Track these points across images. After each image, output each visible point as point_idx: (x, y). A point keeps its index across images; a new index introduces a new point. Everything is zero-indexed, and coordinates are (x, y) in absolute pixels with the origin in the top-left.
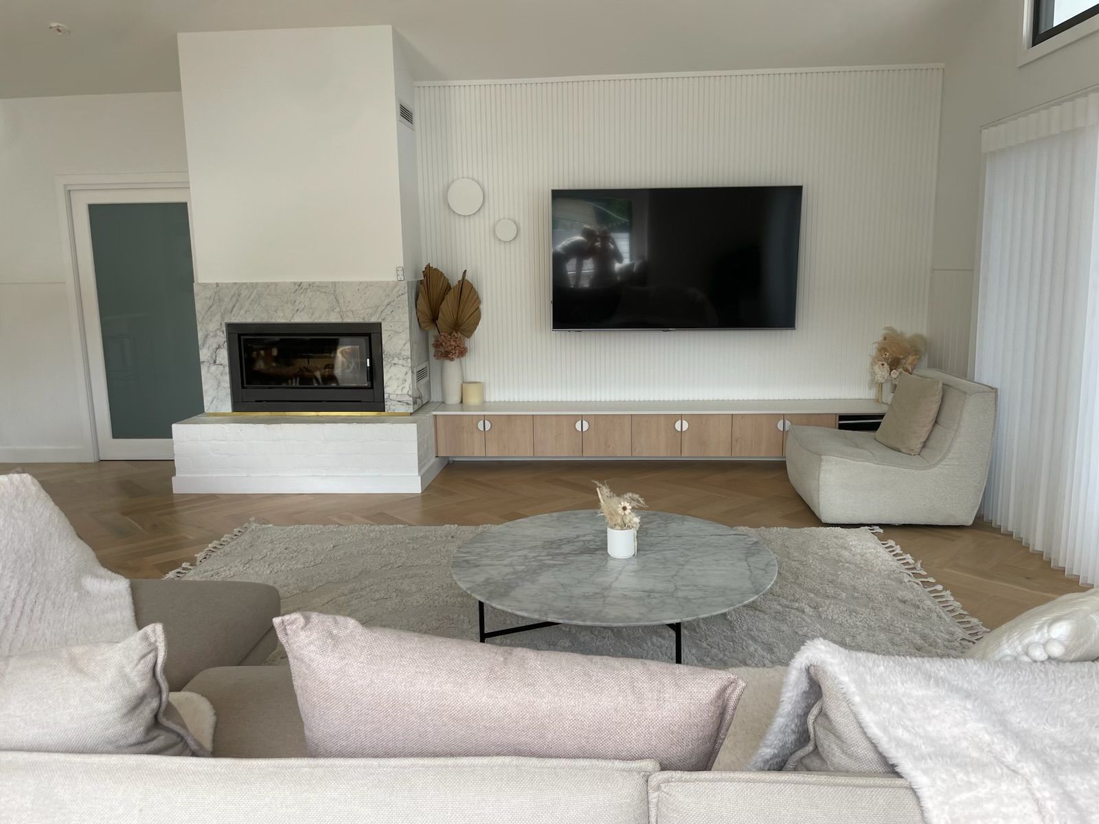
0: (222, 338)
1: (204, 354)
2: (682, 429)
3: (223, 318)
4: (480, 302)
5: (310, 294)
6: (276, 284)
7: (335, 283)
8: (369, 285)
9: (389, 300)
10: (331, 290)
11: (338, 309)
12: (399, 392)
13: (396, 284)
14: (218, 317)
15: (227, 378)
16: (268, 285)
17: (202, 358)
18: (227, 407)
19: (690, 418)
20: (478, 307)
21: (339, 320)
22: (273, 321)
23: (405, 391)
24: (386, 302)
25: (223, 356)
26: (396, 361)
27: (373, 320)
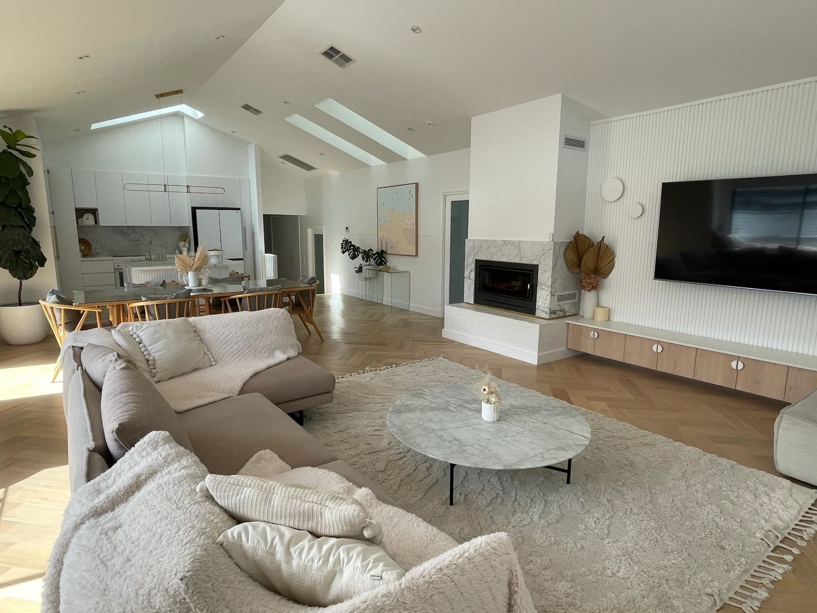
0: (473, 266)
1: (466, 274)
2: (737, 368)
3: (474, 256)
4: (614, 257)
5: (509, 247)
6: (496, 241)
7: (520, 241)
8: (535, 243)
9: (544, 252)
10: (518, 245)
11: (519, 256)
12: (543, 306)
13: (548, 243)
14: (472, 256)
15: (473, 286)
16: (492, 241)
17: (465, 276)
18: (472, 301)
19: (745, 361)
20: (613, 260)
21: (519, 262)
22: (492, 260)
23: (546, 305)
24: (542, 253)
25: (473, 274)
26: (543, 287)
27: (535, 263)
